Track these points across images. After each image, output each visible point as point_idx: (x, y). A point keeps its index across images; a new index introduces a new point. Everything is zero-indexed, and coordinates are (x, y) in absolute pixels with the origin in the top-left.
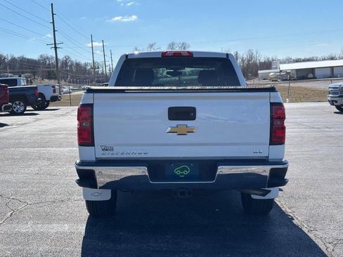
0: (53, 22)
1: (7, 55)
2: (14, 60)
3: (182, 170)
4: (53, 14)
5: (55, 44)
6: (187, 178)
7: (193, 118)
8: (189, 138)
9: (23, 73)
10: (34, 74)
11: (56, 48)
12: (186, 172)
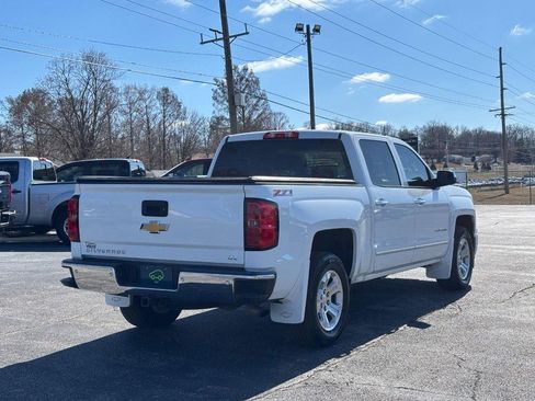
0: (501, 76)
1: (457, 128)
2: (467, 135)
3: (157, 274)
4: (501, 64)
5: (503, 109)
6: (162, 284)
7: (165, 214)
8: (161, 238)
9: (478, 154)
10: (495, 154)
11: (503, 115)
12: (160, 278)
